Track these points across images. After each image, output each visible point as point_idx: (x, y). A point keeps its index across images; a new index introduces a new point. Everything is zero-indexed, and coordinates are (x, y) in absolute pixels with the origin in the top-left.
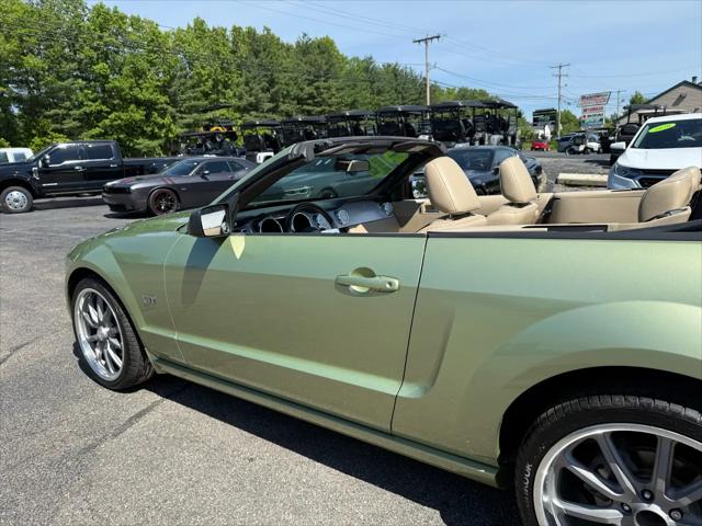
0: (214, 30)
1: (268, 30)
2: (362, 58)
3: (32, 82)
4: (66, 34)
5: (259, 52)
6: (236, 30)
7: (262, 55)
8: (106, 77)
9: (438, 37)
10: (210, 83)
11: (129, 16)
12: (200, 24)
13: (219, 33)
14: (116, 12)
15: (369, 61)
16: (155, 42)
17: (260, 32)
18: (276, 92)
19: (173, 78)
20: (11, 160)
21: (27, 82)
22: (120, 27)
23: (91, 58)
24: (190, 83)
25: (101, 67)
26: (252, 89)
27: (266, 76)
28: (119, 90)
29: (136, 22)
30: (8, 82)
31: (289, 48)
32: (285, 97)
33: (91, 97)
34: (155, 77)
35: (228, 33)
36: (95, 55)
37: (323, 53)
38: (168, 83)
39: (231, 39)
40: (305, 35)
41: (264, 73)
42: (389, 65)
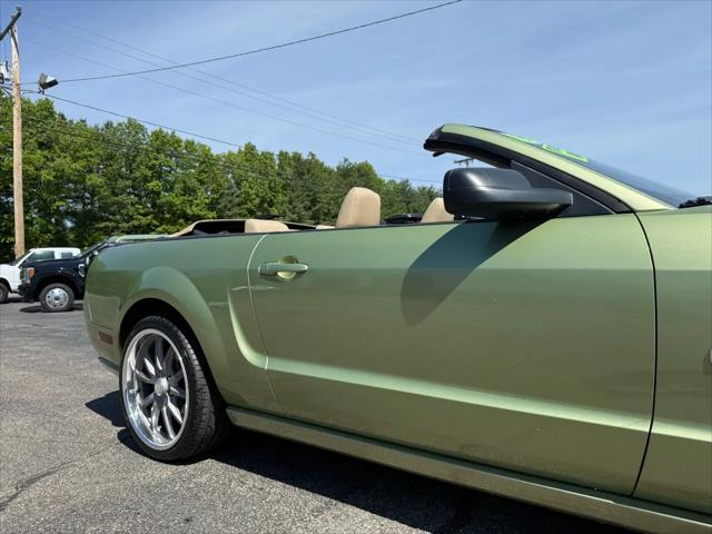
0: (263, 154)
1: (313, 155)
2: (398, 181)
3: (87, 198)
4: (126, 155)
5: (303, 174)
6: (283, 155)
7: (306, 177)
8: (158, 194)
10: (257, 201)
11: (184, 139)
12: (250, 149)
13: (267, 156)
14: (173, 136)
15: (405, 183)
16: (207, 160)
17: (305, 156)
18: (318, 210)
19: (222, 195)
20: (58, 257)
21: (83, 198)
22: (175, 149)
23: (146, 176)
24: (238, 200)
25: (154, 185)
26: (294, 207)
27: (308, 196)
28: (171, 205)
29: (190, 144)
31: (330, 172)
32: (326, 214)
33: (142, 212)
34: (204, 195)
35: (275, 157)
36: (150, 173)
37: (362, 176)
38: (217, 200)
39: (277, 162)
40: (346, 160)
41: (306, 193)
42: (424, 188)
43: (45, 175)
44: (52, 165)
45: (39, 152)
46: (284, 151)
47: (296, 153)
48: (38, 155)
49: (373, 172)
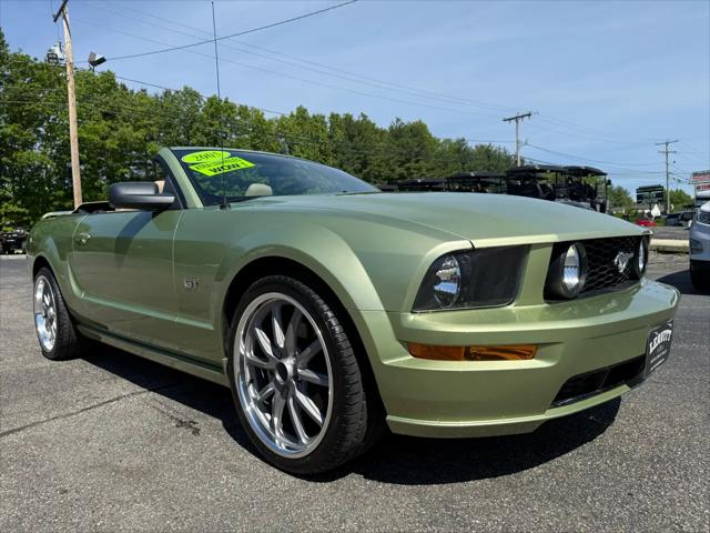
0: (314, 117)
1: (364, 116)
2: (454, 140)
3: (150, 165)
4: (183, 123)
5: (354, 136)
6: (334, 117)
7: (357, 139)
9: (529, 115)
11: (238, 105)
12: (302, 112)
13: (319, 119)
14: (226, 102)
15: (461, 142)
16: (260, 129)
17: (355, 118)
18: (368, 173)
21: (146, 165)
22: (229, 116)
27: (358, 158)
29: (243, 110)
30: (129, 165)
31: (383, 132)
35: (326, 120)
36: (205, 140)
37: (415, 136)
39: (329, 125)
40: (398, 120)
41: (357, 156)
42: (482, 147)
43: (110, 144)
44: (115, 134)
45: (104, 122)
46: (335, 113)
47: (347, 115)
48: (103, 125)
49: (427, 132)
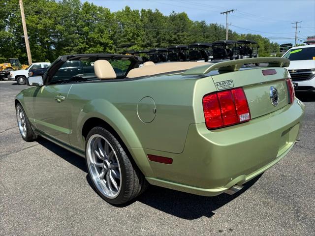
0: (134, 11)
1: (157, 10)
2: (200, 22)
3: (59, 36)
4: (73, 15)
5: (153, 20)
6: (143, 11)
7: (154, 22)
8: (88, 33)
9: (233, 11)
10: (131, 35)
11: (98, 7)
12: (128, 8)
13: (136, 12)
14: (92, 5)
15: (203, 23)
16: (108, 17)
17: (153, 11)
18: (160, 38)
19: (115, 32)
20: (43, 67)
21: (57, 36)
22: (94, 12)
23: (82, 25)
24: (122, 35)
25: (86, 29)
26: (148, 37)
28: (93, 38)
29: (100, 9)
30: (50, 36)
31: (166, 18)
32: (163, 40)
33: (82, 41)
34: (108, 33)
35: (140, 12)
36: (84, 24)
37: (182, 20)
38: (113, 35)
39: (141, 15)
40: (174, 12)
41: (154, 30)
42: (213, 24)
43: (40, 27)
44: (41, 22)
45: (36, 16)
46: (144, 9)
47: (149, 10)
48: (35, 18)
49: (187, 18)
